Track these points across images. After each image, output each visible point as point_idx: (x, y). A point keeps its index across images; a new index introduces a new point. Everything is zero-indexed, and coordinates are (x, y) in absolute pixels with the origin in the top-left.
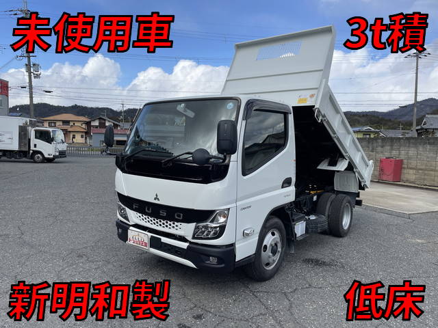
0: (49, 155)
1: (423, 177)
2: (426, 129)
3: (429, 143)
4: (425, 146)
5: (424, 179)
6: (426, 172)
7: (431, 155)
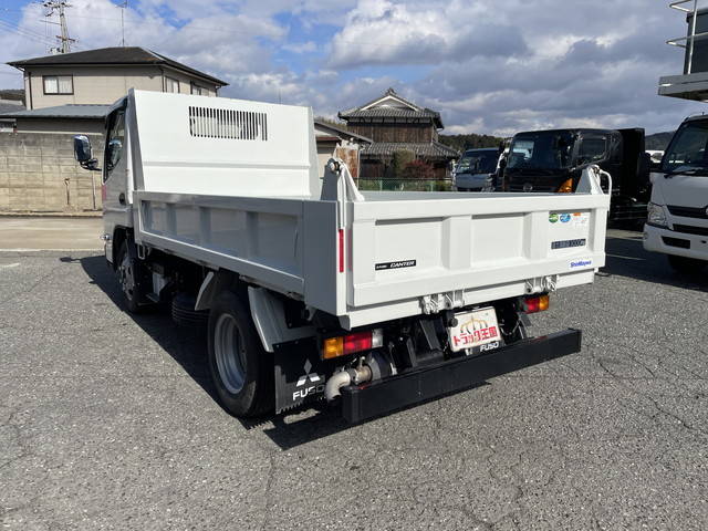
3: (26, 143)
4: (20, 147)
5: (27, 203)
6: (28, 190)
7: (34, 162)
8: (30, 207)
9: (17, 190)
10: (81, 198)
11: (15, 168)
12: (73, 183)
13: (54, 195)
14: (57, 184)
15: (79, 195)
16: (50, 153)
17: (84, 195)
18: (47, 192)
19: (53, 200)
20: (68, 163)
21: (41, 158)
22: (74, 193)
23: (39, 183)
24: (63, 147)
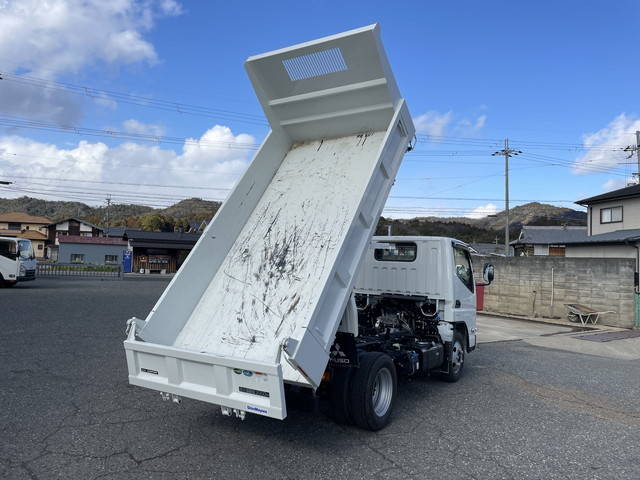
0: (11, 276)
1: (506, 304)
2: (524, 244)
3: (511, 264)
5: (508, 307)
6: (510, 298)
7: (515, 278)
8: (510, 311)
9: (504, 298)
10: (543, 307)
12: (539, 295)
13: (526, 303)
14: (528, 295)
15: (543, 305)
16: (525, 271)
17: (547, 305)
18: (521, 300)
19: (525, 307)
20: (536, 279)
21: (519, 275)
22: (538, 303)
23: (516, 293)
24: (533, 267)
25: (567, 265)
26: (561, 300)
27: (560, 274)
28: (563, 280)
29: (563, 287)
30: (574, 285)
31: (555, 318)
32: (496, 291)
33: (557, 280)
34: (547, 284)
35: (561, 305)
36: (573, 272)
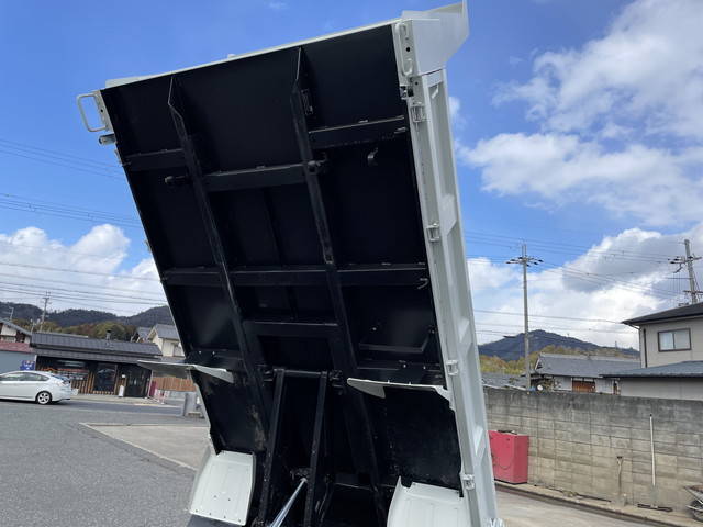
1: (569, 475)
2: (543, 375)
3: (575, 406)
4: (568, 410)
5: (572, 481)
6: (575, 466)
7: (581, 430)
8: (576, 489)
9: (563, 463)
10: (637, 487)
11: (562, 435)
12: (627, 464)
13: (603, 477)
14: (607, 462)
15: (635, 481)
16: (600, 420)
17: (641, 483)
18: (596, 471)
19: (602, 484)
20: (621, 435)
21: (590, 426)
22: (627, 477)
23: (588, 458)
24: (615, 413)
25: (676, 414)
26: (672, 476)
27: (664, 429)
28: (670, 439)
29: (672, 451)
30: (692, 450)
31: (661, 508)
32: (549, 452)
33: (660, 439)
34: (641, 446)
35: (672, 484)
36: (689, 426)
